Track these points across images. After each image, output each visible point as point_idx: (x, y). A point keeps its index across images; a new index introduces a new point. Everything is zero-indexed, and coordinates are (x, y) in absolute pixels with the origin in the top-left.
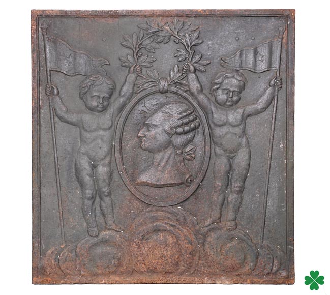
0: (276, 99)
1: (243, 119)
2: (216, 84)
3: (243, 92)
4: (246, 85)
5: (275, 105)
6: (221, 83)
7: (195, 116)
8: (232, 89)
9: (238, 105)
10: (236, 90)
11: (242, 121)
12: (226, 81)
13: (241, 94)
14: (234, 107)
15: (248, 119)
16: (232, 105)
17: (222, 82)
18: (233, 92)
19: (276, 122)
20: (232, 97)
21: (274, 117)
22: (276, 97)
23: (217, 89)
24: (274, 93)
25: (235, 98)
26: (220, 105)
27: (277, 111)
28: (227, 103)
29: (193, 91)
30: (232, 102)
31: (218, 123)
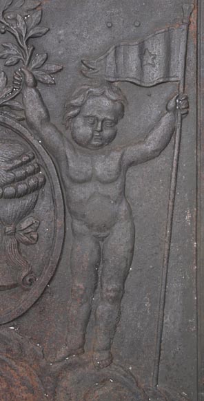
0: (178, 134)
1: (120, 170)
2: (74, 107)
3: (121, 122)
4: (125, 109)
5: (177, 145)
6: (81, 106)
7: (36, 165)
8: (101, 117)
9: (112, 144)
10: (109, 117)
11: (118, 173)
12: (90, 102)
13: (117, 126)
14: (106, 148)
15: (130, 170)
16: (102, 146)
17: (84, 104)
18: (103, 121)
19: (179, 174)
20: (102, 130)
21: (175, 165)
22: (178, 130)
23: (75, 116)
24: (174, 123)
25: (107, 133)
26: (80, 145)
27: (181, 155)
28: (93, 140)
29: (31, 120)
30: (101, 139)
31: (77, 177)
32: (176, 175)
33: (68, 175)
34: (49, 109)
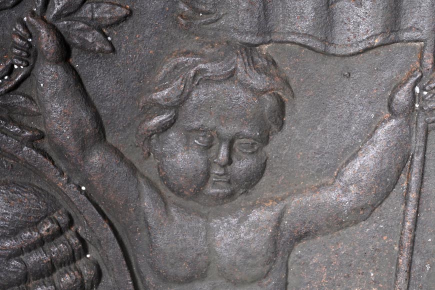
0: (416, 169)
1: (275, 253)
2: (161, 108)
3: (276, 140)
4: (288, 109)
5: (413, 196)
6: (178, 105)
7: (75, 241)
8: (228, 130)
9: (254, 193)
10: (246, 131)
11: (271, 261)
13: (268, 149)
14: (240, 200)
15: (298, 251)
16: (231, 196)
17: (184, 98)
18: (231, 143)
19: (417, 261)
20: (230, 161)
21: (407, 243)
22: (417, 159)
23: (164, 128)
24: (409, 143)
26: (179, 194)
27: (422, 218)
28: (209, 185)
29: (59, 139)
30: (229, 182)
31: (172, 271)
32: (410, 264)
33: (152, 266)
34: (102, 112)
